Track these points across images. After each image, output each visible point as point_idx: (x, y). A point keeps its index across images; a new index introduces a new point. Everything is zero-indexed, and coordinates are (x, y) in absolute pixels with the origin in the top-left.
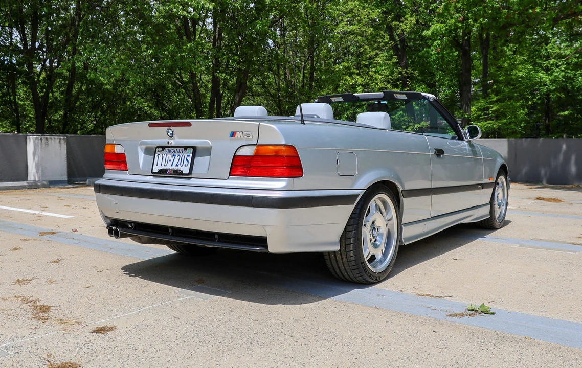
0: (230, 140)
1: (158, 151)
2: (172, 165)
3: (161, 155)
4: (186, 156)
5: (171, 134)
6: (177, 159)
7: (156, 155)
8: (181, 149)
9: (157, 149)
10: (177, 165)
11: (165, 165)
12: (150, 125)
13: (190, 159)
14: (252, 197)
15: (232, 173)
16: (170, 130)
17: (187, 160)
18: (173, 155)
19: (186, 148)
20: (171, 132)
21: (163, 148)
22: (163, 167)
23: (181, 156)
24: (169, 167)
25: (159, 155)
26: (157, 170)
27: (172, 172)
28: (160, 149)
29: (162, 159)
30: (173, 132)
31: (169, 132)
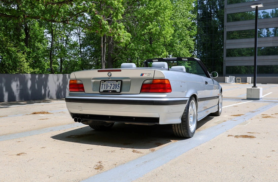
3: (104, 84)
4: (117, 84)
5: (110, 75)
6: (112, 86)
8: (114, 81)
9: (101, 82)
10: (113, 88)
12: (99, 71)
13: (120, 86)
14: (154, 101)
15: (142, 91)
16: (110, 73)
18: (111, 84)
19: (117, 81)
20: (110, 74)
21: (105, 81)
22: (105, 89)
23: (115, 84)
24: (108, 89)
25: (102, 84)
26: (102, 91)
27: (110, 92)
28: (103, 82)
29: (105, 86)
30: (111, 74)
31: (109, 74)
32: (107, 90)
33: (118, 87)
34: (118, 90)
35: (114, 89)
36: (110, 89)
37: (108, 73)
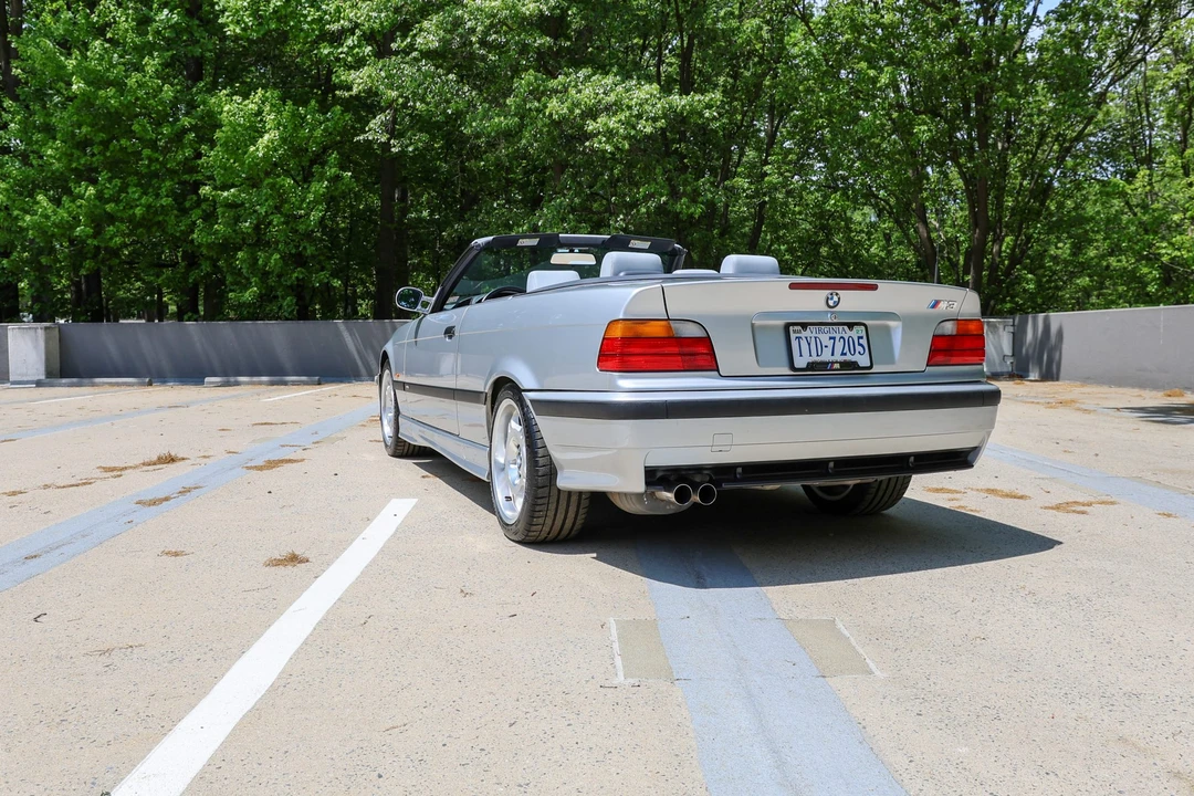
1: (794, 332)
2: (833, 354)
3: (803, 338)
4: (855, 338)
6: (839, 346)
7: (792, 339)
8: (841, 327)
9: (791, 328)
10: (843, 354)
11: (817, 356)
12: (793, 286)
13: (864, 342)
15: (933, 360)
17: (859, 344)
18: (830, 338)
19: (850, 325)
20: (836, 298)
21: (804, 325)
22: (814, 358)
23: (846, 338)
24: (826, 356)
25: (798, 338)
26: (805, 366)
27: (837, 366)
28: (796, 328)
29: (809, 344)
30: (839, 299)
31: (832, 299)
32: (819, 359)
33: (859, 348)
34: (864, 361)
35: (845, 354)
36: (832, 359)
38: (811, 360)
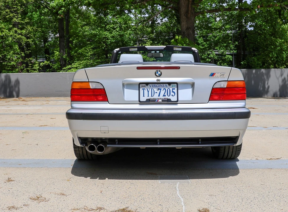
0: (209, 78)
2: (159, 96)
3: (146, 89)
4: (171, 89)
5: (159, 74)
6: (163, 92)
7: (141, 89)
8: (165, 85)
9: (141, 85)
10: (164, 96)
11: (152, 96)
13: (175, 91)
14: (235, 113)
15: (212, 98)
16: (160, 71)
17: (173, 92)
18: (159, 89)
19: (170, 84)
21: (147, 84)
22: (150, 97)
23: (167, 89)
24: (156, 96)
25: (144, 89)
26: (145, 100)
27: (160, 101)
28: (143, 85)
29: (148, 92)
30: (161, 73)
31: (157, 73)
34: (174, 99)
35: (165, 96)
36: (160, 97)
37: (157, 71)
38: (148, 98)
